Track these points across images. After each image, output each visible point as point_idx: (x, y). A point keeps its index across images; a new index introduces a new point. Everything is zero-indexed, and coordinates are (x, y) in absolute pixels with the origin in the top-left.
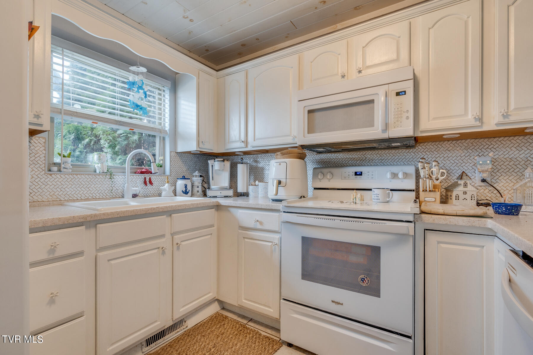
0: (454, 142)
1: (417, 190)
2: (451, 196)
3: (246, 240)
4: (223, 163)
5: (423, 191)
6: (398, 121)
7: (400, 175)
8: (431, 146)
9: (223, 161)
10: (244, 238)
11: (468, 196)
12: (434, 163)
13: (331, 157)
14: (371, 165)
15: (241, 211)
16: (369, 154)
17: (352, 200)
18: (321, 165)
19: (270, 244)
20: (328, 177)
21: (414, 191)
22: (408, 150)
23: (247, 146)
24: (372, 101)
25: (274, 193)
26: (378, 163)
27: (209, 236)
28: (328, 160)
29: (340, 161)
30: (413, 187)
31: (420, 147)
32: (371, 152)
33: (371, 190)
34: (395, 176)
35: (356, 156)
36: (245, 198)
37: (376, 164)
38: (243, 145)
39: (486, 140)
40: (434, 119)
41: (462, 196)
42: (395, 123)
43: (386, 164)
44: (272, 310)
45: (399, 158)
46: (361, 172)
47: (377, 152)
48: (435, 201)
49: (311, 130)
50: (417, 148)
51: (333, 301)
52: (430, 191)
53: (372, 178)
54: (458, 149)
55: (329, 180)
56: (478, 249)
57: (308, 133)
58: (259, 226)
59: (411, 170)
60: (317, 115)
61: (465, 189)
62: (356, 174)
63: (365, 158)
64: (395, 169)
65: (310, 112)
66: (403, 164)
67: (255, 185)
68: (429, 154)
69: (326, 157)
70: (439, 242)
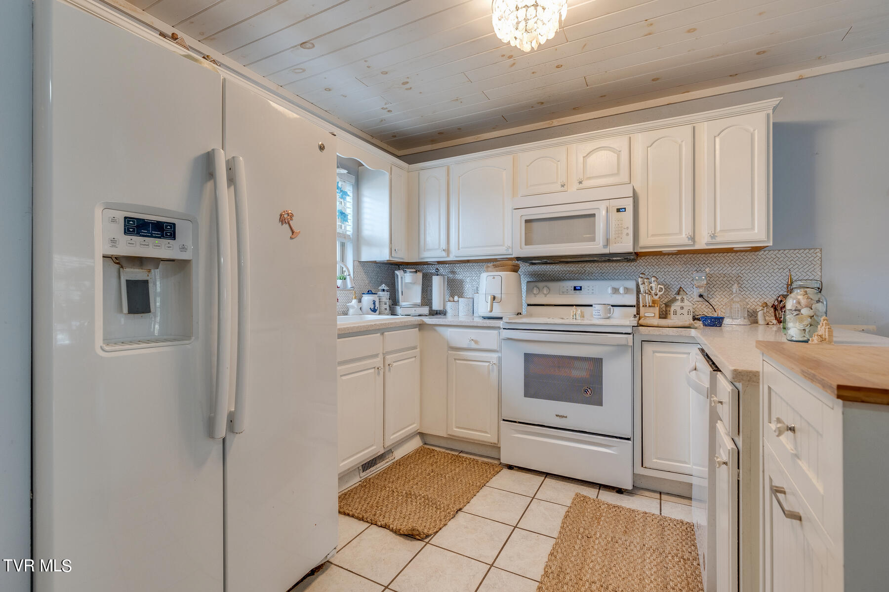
0: (675, 256)
1: (638, 306)
2: (669, 311)
3: (458, 361)
4: (415, 274)
5: (643, 306)
6: (618, 237)
7: (621, 290)
8: (652, 260)
9: (416, 272)
10: (455, 359)
11: (685, 311)
12: (653, 279)
13: (546, 269)
14: (591, 279)
15: (450, 330)
16: (588, 267)
17: (572, 316)
18: (534, 278)
19: (487, 364)
20: (545, 292)
21: (635, 306)
22: (629, 264)
23: (448, 256)
24: (593, 215)
25: (489, 309)
26: (598, 277)
27: (414, 359)
28: (542, 272)
29: (557, 273)
30: (634, 303)
31: (641, 261)
32: (591, 265)
33: (591, 306)
34: (616, 291)
35: (574, 269)
36: (442, 316)
37: (595, 278)
38: (444, 254)
39: (703, 255)
40: (653, 235)
41: (679, 311)
42: (615, 239)
43: (606, 278)
44: (489, 435)
45: (621, 271)
46: (581, 287)
47: (597, 264)
48: (654, 316)
49: (528, 242)
50: (638, 262)
51: (557, 416)
52: (649, 306)
53: (593, 293)
54: (678, 263)
55: (546, 295)
56: (685, 356)
57: (526, 245)
58: (473, 346)
59: (632, 285)
60: (535, 224)
61: (682, 304)
62: (575, 289)
63: (584, 271)
64: (615, 284)
65: (527, 221)
66: (624, 278)
67: (454, 301)
68: (650, 268)
69: (540, 269)
70: (654, 352)
